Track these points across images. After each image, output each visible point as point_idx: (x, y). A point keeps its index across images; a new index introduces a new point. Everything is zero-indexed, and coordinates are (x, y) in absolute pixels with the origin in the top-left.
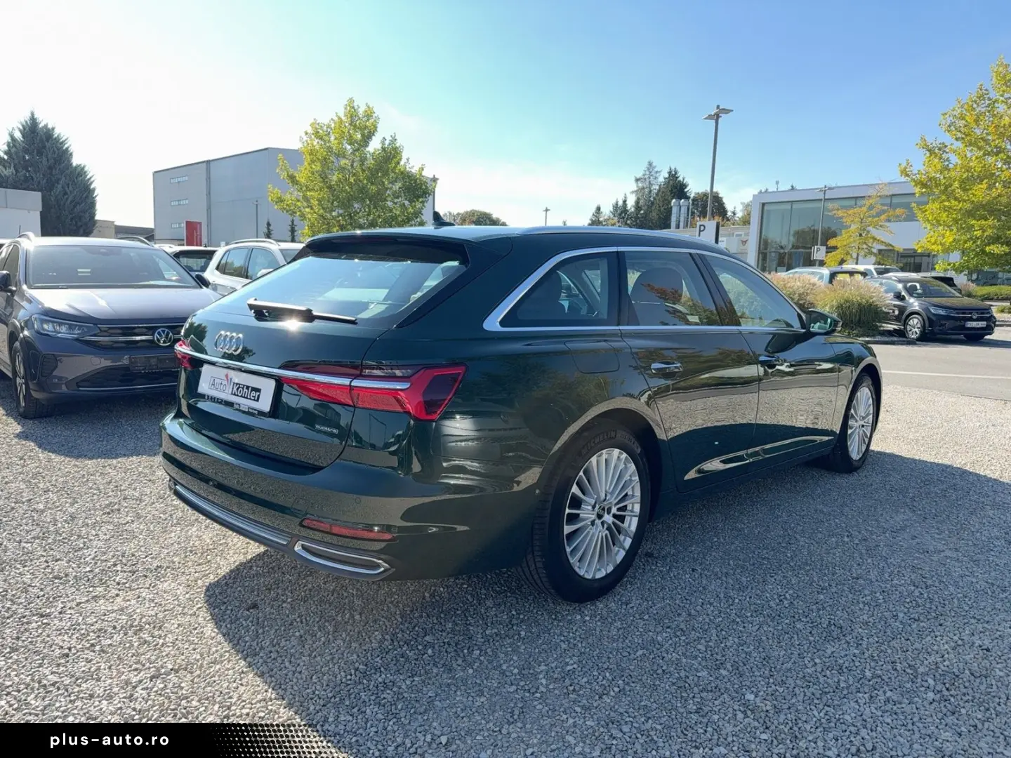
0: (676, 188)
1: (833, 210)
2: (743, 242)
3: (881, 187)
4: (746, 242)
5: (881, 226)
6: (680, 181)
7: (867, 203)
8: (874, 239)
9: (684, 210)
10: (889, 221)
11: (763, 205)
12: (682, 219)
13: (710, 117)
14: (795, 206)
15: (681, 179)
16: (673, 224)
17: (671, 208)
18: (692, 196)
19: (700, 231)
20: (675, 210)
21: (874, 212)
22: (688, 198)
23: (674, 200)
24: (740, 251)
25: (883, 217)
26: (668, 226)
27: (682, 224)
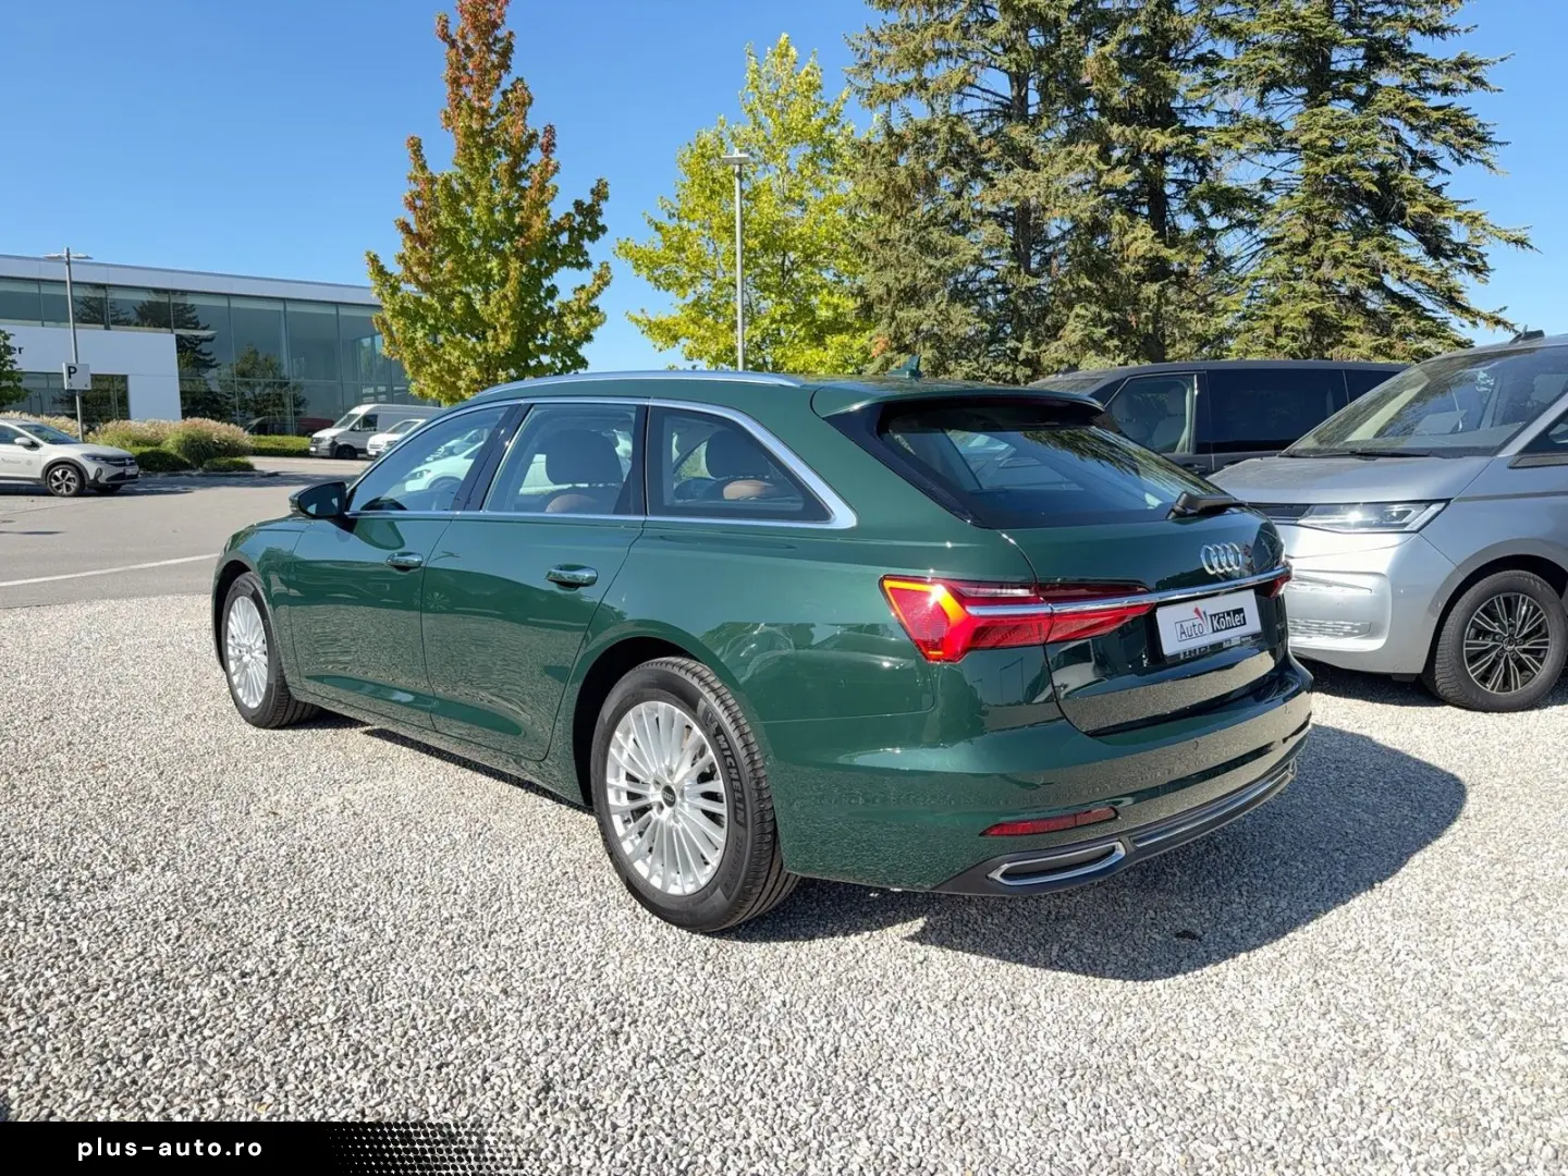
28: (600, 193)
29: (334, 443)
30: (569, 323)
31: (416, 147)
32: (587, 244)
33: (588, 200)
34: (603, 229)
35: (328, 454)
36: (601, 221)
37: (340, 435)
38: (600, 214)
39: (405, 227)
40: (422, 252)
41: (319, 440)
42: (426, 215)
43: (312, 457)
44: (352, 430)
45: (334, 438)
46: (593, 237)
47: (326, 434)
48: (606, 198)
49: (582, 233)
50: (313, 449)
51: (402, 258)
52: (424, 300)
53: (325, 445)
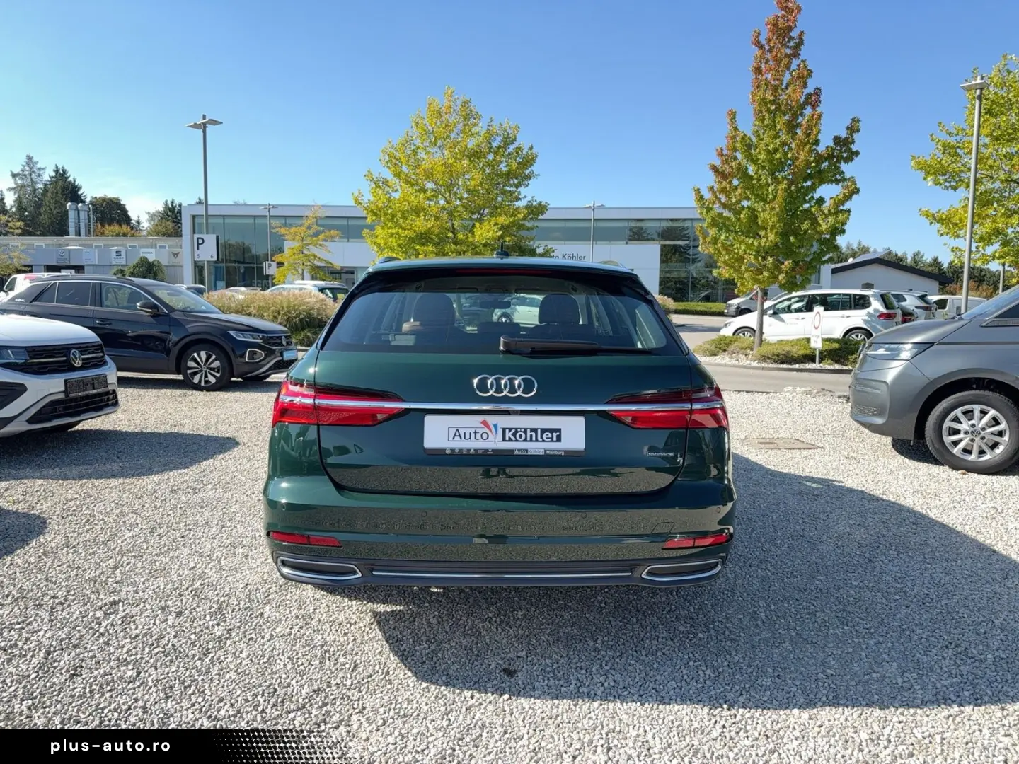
0: (67, 190)
1: (276, 227)
2: (174, 254)
3: (316, 208)
4: (177, 254)
5: (321, 245)
6: (70, 182)
7: (307, 223)
8: (315, 256)
9: (83, 215)
10: (326, 241)
11: (194, 217)
12: (82, 225)
13: (195, 126)
14: (227, 221)
15: (71, 179)
16: (72, 230)
17: (67, 211)
18: (88, 200)
19: (198, 244)
20: (72, 215)
21: (311, 232)
22: (83, 202)
23: (69, 204)
24: (171, 264)
25: (321, 237)
26: (65, 232)
27: (83, 231)
28: (853, 129)
29: (738, 307)
30: (821, 222)
31: (733, 115)
32: (843, 166)
33: (844, 134)
34: (857, 153)
35: (734, 314)
36: (854, 148)
37: (743, 302)
38: (853, 143)
39: (714, 168)
40: (725, 184)
41: (730, 305)
42: (727, 159)
43: (726, 316)
44: (751, 299)
45: (739, 304)
46: (848, 160)
47: (735, 302)
48: (858, 131)
49: (840, 159)
50: (726, 311)
51: (712, 188)
52: (724, 214)
53: (733, 308)
